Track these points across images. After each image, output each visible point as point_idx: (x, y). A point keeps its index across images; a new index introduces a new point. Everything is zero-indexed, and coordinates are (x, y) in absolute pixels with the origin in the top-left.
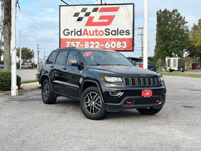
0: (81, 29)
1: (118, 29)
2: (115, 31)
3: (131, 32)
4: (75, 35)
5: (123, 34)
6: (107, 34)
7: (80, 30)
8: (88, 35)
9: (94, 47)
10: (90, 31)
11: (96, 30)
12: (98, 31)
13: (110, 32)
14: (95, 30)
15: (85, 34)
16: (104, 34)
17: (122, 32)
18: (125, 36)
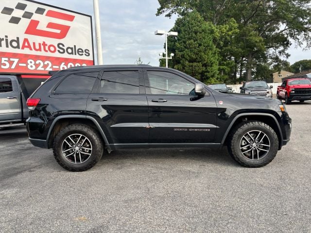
0: (18, 38)
1: (75, 46)
2: (72, 49)
3: (91, 53)
4: (7, 46)
5: (82, 55)
6: (62, 51)
7: (16, 39)
8: (31, 49)
9: (43, 69)
10: (34, 44)
11: (44, 42)
12: (47, 45)
13: (65, 48)
14: (42, 43)
15: (27, 47)
16: (57, 51)
17: (80, 51)
18: (84, 57)
